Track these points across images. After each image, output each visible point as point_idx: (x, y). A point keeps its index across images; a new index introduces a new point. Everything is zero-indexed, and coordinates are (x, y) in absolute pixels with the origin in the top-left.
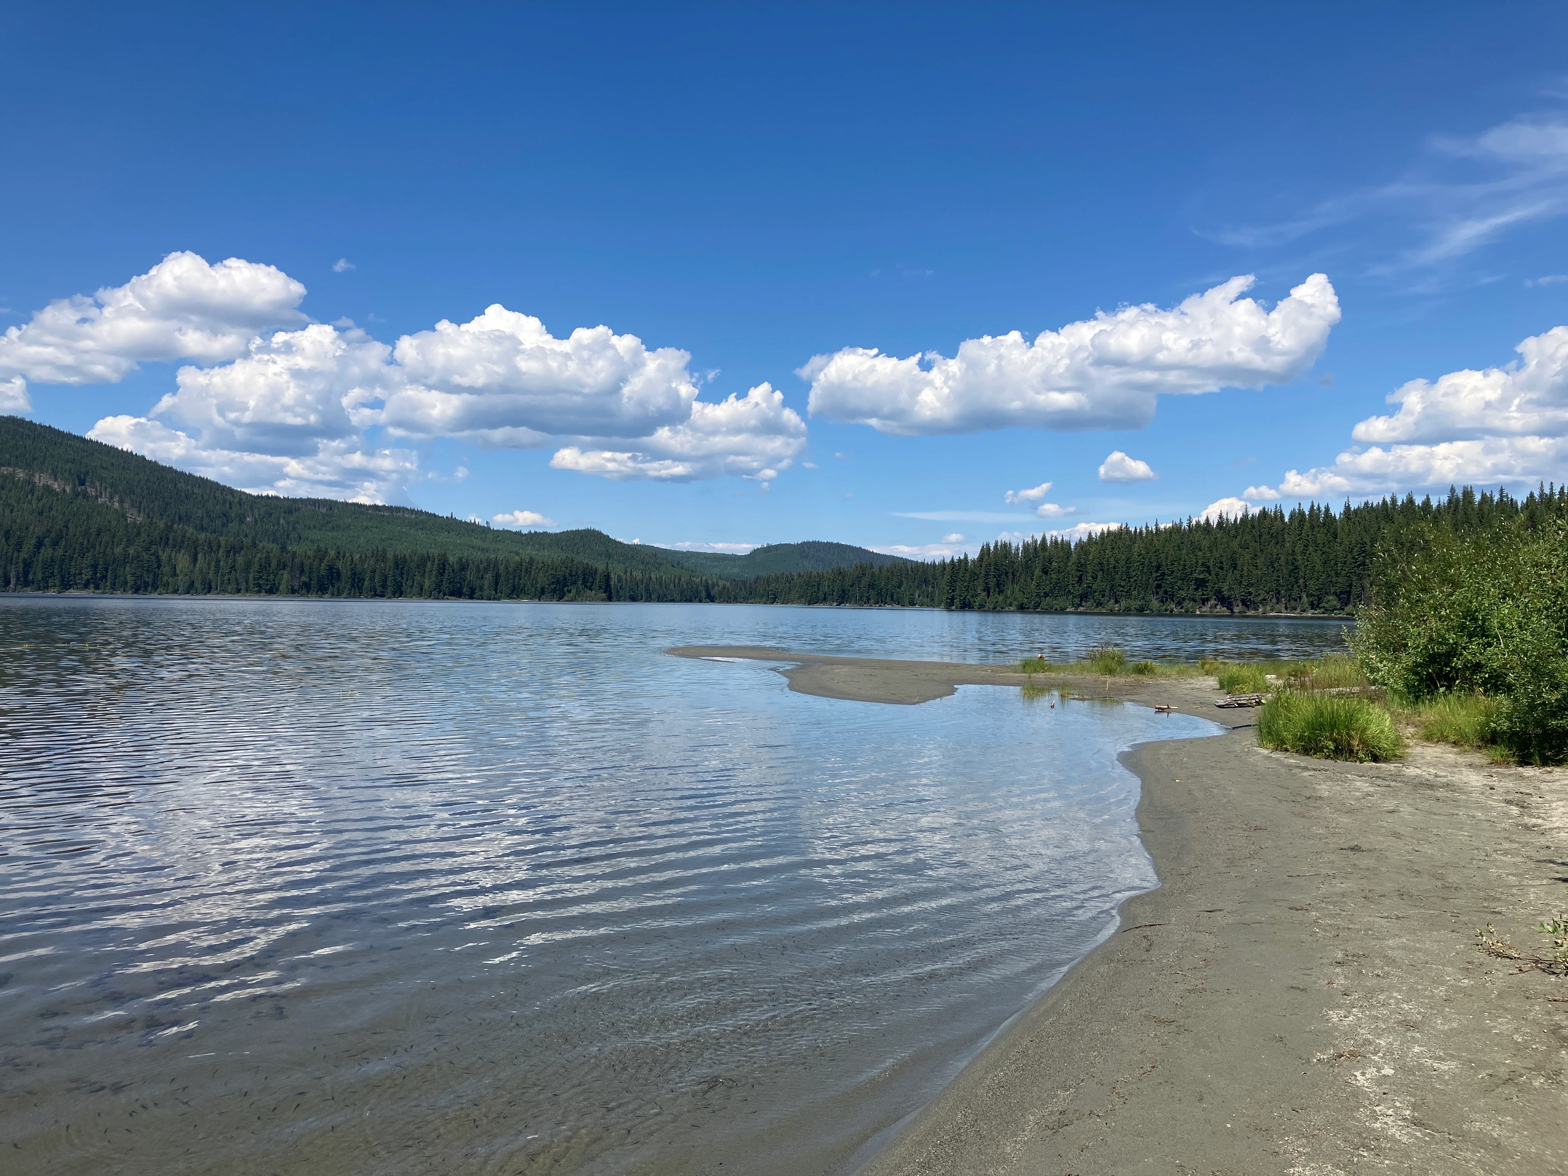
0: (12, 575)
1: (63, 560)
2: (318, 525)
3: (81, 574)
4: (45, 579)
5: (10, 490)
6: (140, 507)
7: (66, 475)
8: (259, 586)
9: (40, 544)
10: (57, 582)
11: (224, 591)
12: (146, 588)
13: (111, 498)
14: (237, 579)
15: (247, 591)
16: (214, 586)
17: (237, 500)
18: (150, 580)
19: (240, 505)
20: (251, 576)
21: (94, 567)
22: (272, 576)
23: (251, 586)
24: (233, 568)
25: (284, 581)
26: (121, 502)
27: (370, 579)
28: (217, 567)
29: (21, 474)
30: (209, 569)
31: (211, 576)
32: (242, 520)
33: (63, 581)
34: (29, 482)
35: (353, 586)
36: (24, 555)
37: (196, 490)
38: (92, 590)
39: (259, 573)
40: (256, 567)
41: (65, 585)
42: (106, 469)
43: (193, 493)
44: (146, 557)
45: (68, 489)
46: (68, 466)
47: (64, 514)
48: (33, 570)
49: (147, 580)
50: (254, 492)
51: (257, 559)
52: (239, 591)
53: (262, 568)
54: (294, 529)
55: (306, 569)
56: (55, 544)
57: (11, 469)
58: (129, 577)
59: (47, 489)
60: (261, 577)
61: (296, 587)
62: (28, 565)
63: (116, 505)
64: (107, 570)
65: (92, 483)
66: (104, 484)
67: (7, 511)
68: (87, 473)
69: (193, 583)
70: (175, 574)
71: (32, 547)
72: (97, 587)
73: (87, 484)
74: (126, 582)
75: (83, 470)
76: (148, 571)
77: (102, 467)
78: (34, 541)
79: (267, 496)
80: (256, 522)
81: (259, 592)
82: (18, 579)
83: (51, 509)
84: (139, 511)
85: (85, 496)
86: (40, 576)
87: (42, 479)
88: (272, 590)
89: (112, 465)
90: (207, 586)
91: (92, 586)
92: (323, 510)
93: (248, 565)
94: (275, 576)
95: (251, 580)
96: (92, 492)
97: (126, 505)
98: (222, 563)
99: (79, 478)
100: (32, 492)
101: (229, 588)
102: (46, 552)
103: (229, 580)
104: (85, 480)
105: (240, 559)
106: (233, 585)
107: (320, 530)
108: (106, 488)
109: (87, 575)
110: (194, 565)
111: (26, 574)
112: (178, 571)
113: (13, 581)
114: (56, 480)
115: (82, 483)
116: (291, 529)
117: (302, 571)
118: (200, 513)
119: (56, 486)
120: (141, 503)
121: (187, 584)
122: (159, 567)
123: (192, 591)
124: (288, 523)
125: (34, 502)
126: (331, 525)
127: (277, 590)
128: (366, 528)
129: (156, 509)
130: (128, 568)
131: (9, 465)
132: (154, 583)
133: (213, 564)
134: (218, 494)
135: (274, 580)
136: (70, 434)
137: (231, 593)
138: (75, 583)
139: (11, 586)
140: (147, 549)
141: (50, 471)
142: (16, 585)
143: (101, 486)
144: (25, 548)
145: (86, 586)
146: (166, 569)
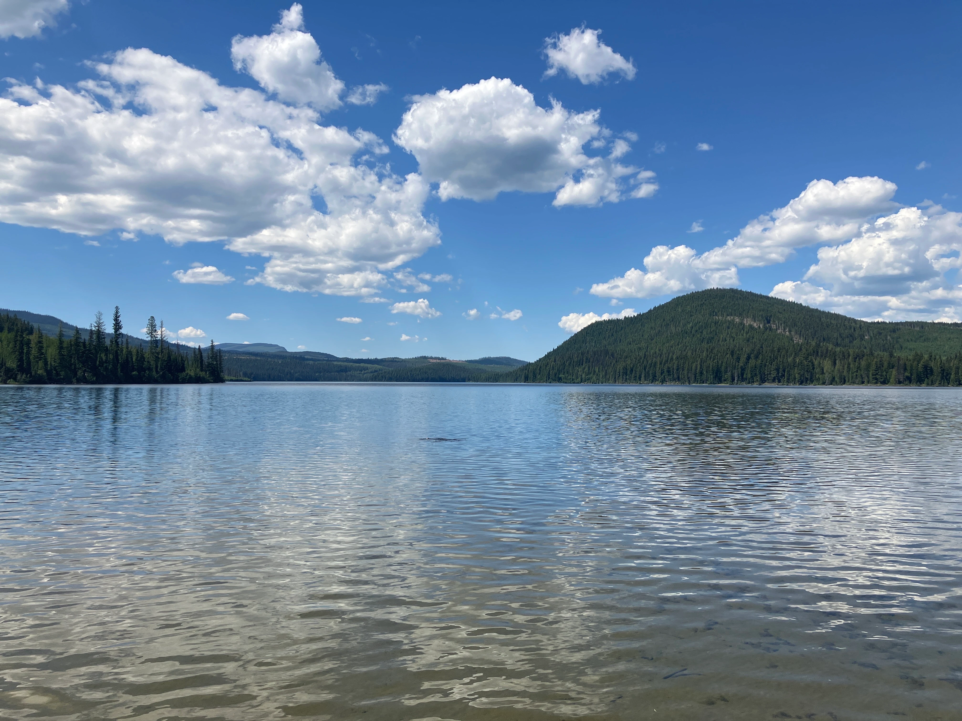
0: (736, 375)
1: (761, 366)
2: (913, 339)
3: (770, 374)
4: (752, 377)
5: (732, 329)
6: (800, 334)
7: (760, 318)
8: (876, 379)
9: (748, 358)
10: (758, 379)
11: (854, 383)
12: (806, 381)
13: (784, 330)
14: (861, 376)
15: (868, 382)
16: (847, 380)
17: (858, 326)
18: (809, 377)
19: (861, 329)
20: (871, 373)
21: (777, 370)
22: (884, 373)
23: (871, 379)
24: (859, 368)
25: (893, 376)
26: (790, 331)
27: (955, 374)
28: (849, 367)
29: (737, 320)
30: (844, 369)
31: (845, 373)
32: (862, 338)
33: (761, 378)
34: (742, 323)
35: (942, 378)
36: (741, 364)
37: (833, 322)
38: (777, 383)
39: (876, 371)
40: (873, 367)
41: (763, 381)
42: (781, 313)
43: (831, 323)
44: (806, 363)
45: (761, 326)
46: (761, 313)
47: (760, 340)
48: (746, 372)
49: (807, 376)
50: (869, 320)
51: (874, 362)
52: (863, 383)
53: (877, 369)
54: (897, 342)
55: (908, 368)
56: (757, 357)
57: (732, 317)
58: (797, 376)
59: (751, 326)
60: (877, 374)
61: (901, 380)
62: (743, 370)
63: (787, 333)
64: (784, 371)
65: (774, 321)
66: (780, 322)
67: (731, 340)
68: (771, 316)
69: (834, 378)
70: (823, 373)
71: (745, 359)
72: (779, 382)
73: (771, 322)
74: (795, 378)
75: (769, 315)
76: (807, 371)
77: (779, 312)
78: (746, 356)
79: (878, 323)
80: (871, 339)
81: (876, 383)
82: (739, 377)
83: (753, 338)
84: (800, 336)
85: (771, 329)
86: (749, 376)
87: (748, 322)
88: (885, 382)
89: (784, 310)
90: (843, 381)
91: (777, 380)
92: (917, 329)
93: (868, 366)
94: (887, 373)
95: (871, 375)
96: (774, 327)
97: (793, 333)
98: (851, 366)
99: (767, 319)
100: (743, 329)
101: (857, 381)
102: (752, 362)
103: (857, 376)
104: (770, 320)
105: (863, 363)
106: (859, 379)
107: (915, 342)
108: (781, 324)
109: (774, 374)
110: (834, 367)
111: (742, 374)
112: (825, 371)
113: (736, 379)
114: (755, 322)
115: (769, 322)
116: (895, 342)
117: (905, 369)
118: (835, 336)
119: (755, 325)
120: (801, 331)
121: (831, 379)
122: (813, 369)
123: (834, 383)
124: (893, 338)
125: (745, 335)
126: (923, 338)
127: (889, 382)
128: (949, 339)
129: (810, 334)
130: (796, 370)
131: (731, 315)
132: (811, 378)
133: (846, 366)
134: (846, 323)
135: (886, 376)
136: (761, 295)
137: (858, 384)
138: (768, 379)
139: (735, 381)
140: (806, 359)
141: (752, 317)
142: (737, 381)
143: (778, 323)
144: (741, 361)
145: (774, 381)
146: (817, 370)
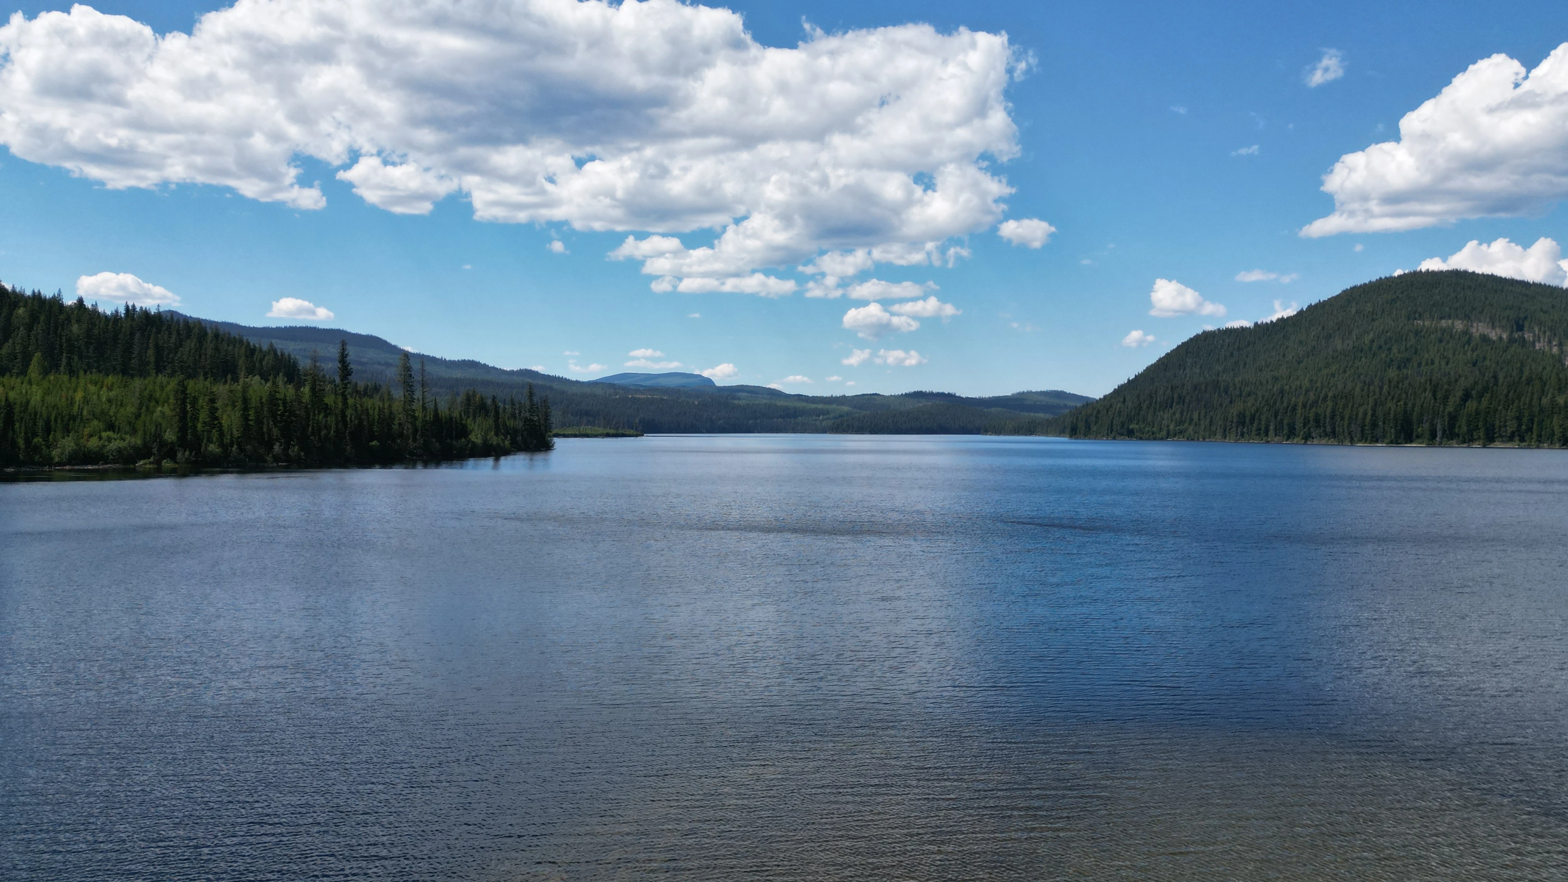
0: (1439, 427)
1: (1488, 413)
3: (1505, 426)
4: (1470, 432)
5: (1448, 342)
7: (1504, 322)
9: (1467, 396)
10: (1481, 434)
13: (1550, 342)
21: (1519, 419)
29: (1459, 325)
33: (1487, 434)
34: (1466, 332)
36: (1450, 409)
38: (1517, 442)
41: (1490, 439)
42: (1546, 312)
45: (1505, 336)
46: (1507, 312)
47: (1496, 364)
48: (1459, 423)
56: (1481, 396)
57: (1450, 322)
58: (1556, 428)
59: (1485, 339)
62: (1453, 419)
63: (1555, 350)
64: (1532, 421)
65: (1531, 327)
66: (1543, 329)
67: (1443, 364)
68: (1527, 318)
71: (1458, 399)
72: (1522, 440)
73: (1525, 329)
74: (1553, 436)
75: (1522, 316)
77: (1543, 309)
78: (1461, 393)
82: (1444, 431)
83: (1485, 358)
85: (1523, 342)
86: (1465, 429)
87: (1480, 329)
89: (1553, 308)
91: (1517, 438)
96: (1529, 336)
99: (1517, 323)
100: (1469, 342)
102: (1471, 405)
104: (1523, 326)
108: (1545, 332)
109: (1511, 426)
111: (1452, 426)
113: (1439, 435)
114: (1493, 327)
115: (1520, 328)
119: (1494, 334)
125: (1469, 353)
130: (1555, 420)
131: (1449, 317)
138: (1499, 437)
139: (1438, 439)
141: (1488, 320)
142: (1442, 438)
143: (1540, 330)
144: (1451, 401)
145: (1511, 439)
